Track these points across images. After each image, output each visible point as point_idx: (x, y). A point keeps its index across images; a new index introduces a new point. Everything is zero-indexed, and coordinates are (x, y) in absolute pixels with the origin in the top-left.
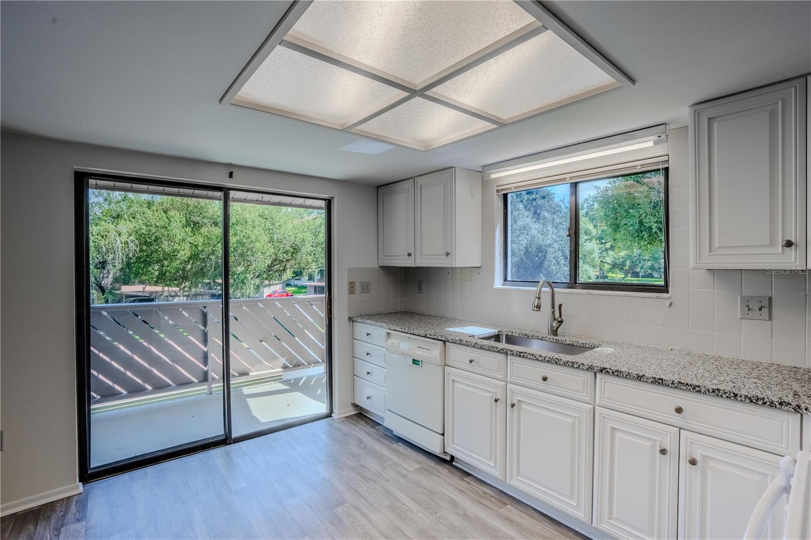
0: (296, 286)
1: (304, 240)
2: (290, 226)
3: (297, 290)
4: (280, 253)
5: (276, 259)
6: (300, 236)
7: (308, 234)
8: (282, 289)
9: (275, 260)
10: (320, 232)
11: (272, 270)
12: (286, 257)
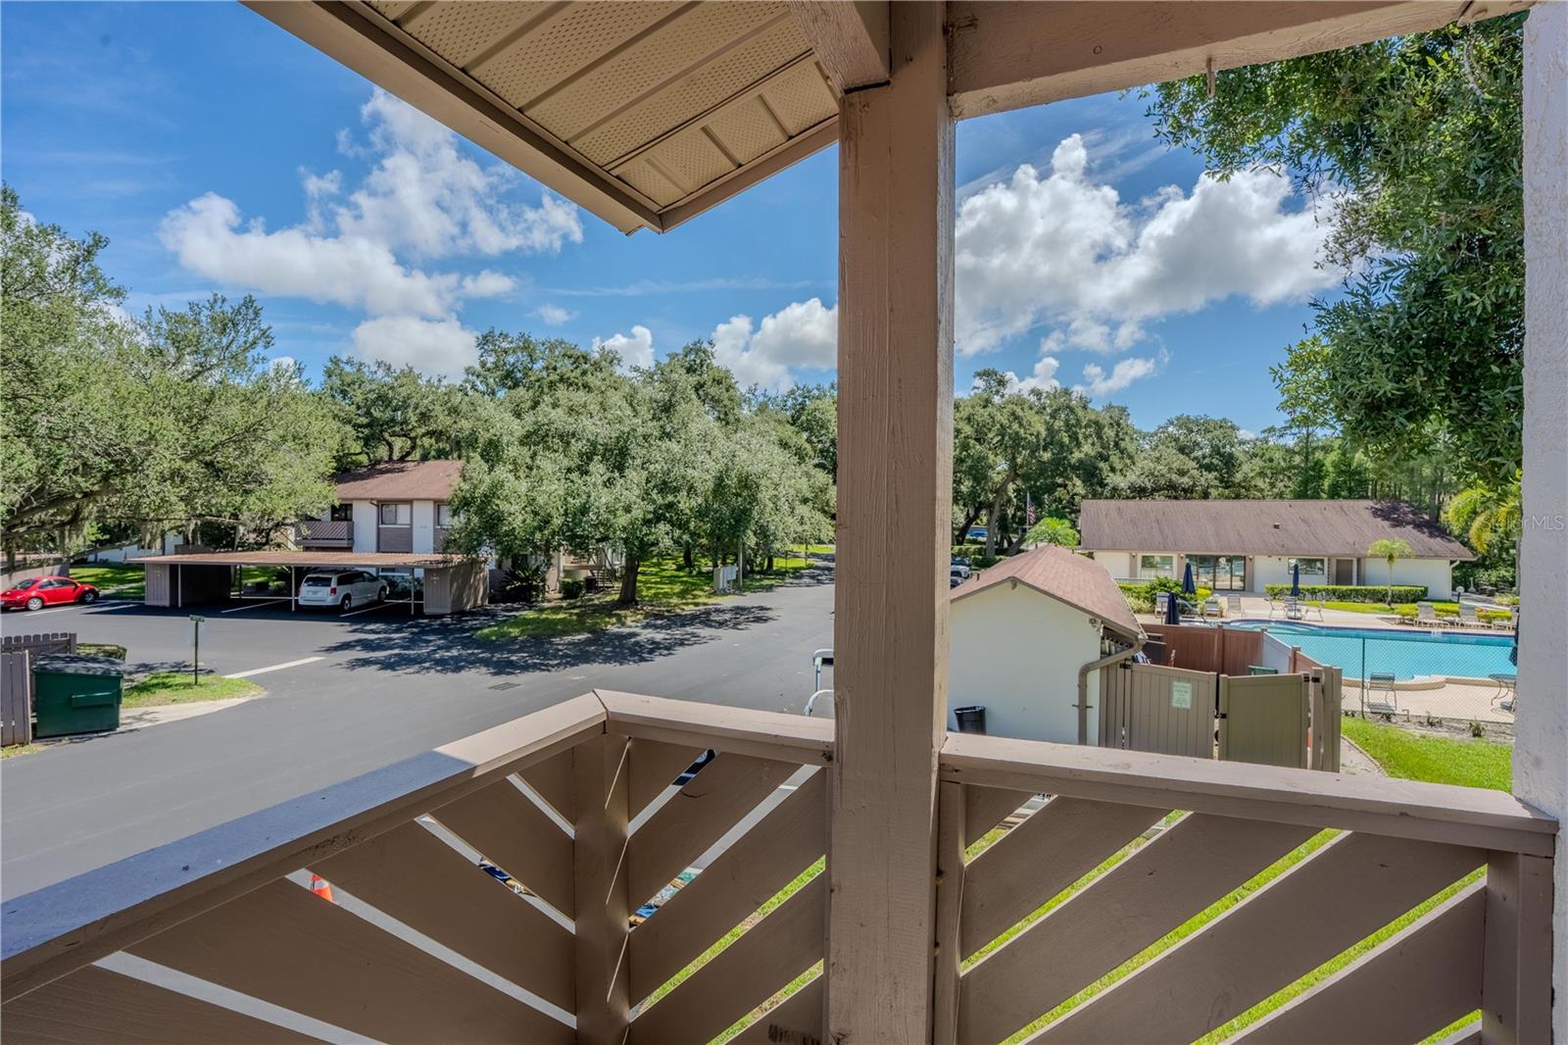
0: (104, 564)
1: (152, 437)
2: (99, 393)
3: (109, 576)
4: (60, 472)
5: (41, 489)
6: (138, 424)
7: (169, 420)
8: (59, 575)
9: (39, 493)
10: (206, 417)
11: (22, 524)
12: (83, 485)
